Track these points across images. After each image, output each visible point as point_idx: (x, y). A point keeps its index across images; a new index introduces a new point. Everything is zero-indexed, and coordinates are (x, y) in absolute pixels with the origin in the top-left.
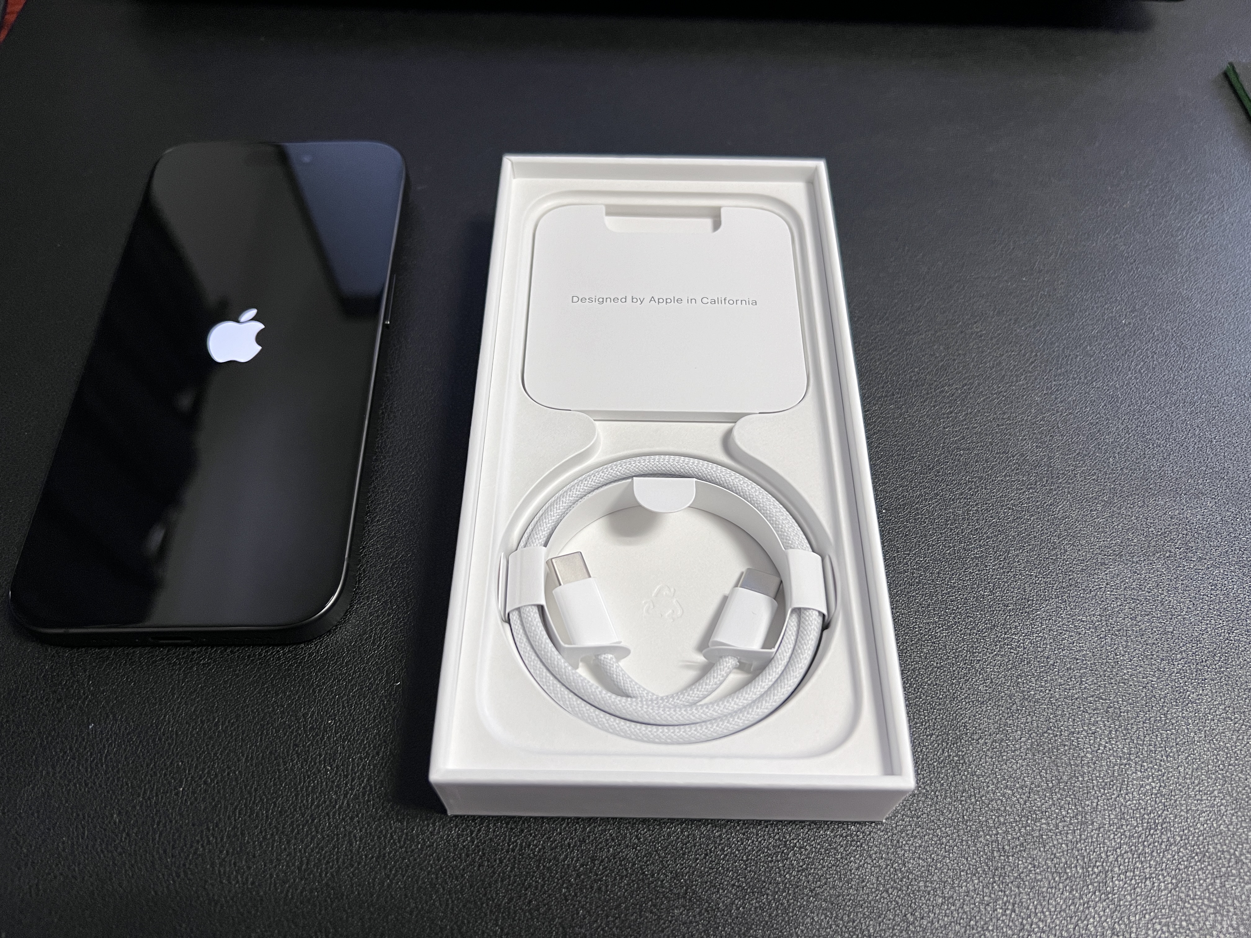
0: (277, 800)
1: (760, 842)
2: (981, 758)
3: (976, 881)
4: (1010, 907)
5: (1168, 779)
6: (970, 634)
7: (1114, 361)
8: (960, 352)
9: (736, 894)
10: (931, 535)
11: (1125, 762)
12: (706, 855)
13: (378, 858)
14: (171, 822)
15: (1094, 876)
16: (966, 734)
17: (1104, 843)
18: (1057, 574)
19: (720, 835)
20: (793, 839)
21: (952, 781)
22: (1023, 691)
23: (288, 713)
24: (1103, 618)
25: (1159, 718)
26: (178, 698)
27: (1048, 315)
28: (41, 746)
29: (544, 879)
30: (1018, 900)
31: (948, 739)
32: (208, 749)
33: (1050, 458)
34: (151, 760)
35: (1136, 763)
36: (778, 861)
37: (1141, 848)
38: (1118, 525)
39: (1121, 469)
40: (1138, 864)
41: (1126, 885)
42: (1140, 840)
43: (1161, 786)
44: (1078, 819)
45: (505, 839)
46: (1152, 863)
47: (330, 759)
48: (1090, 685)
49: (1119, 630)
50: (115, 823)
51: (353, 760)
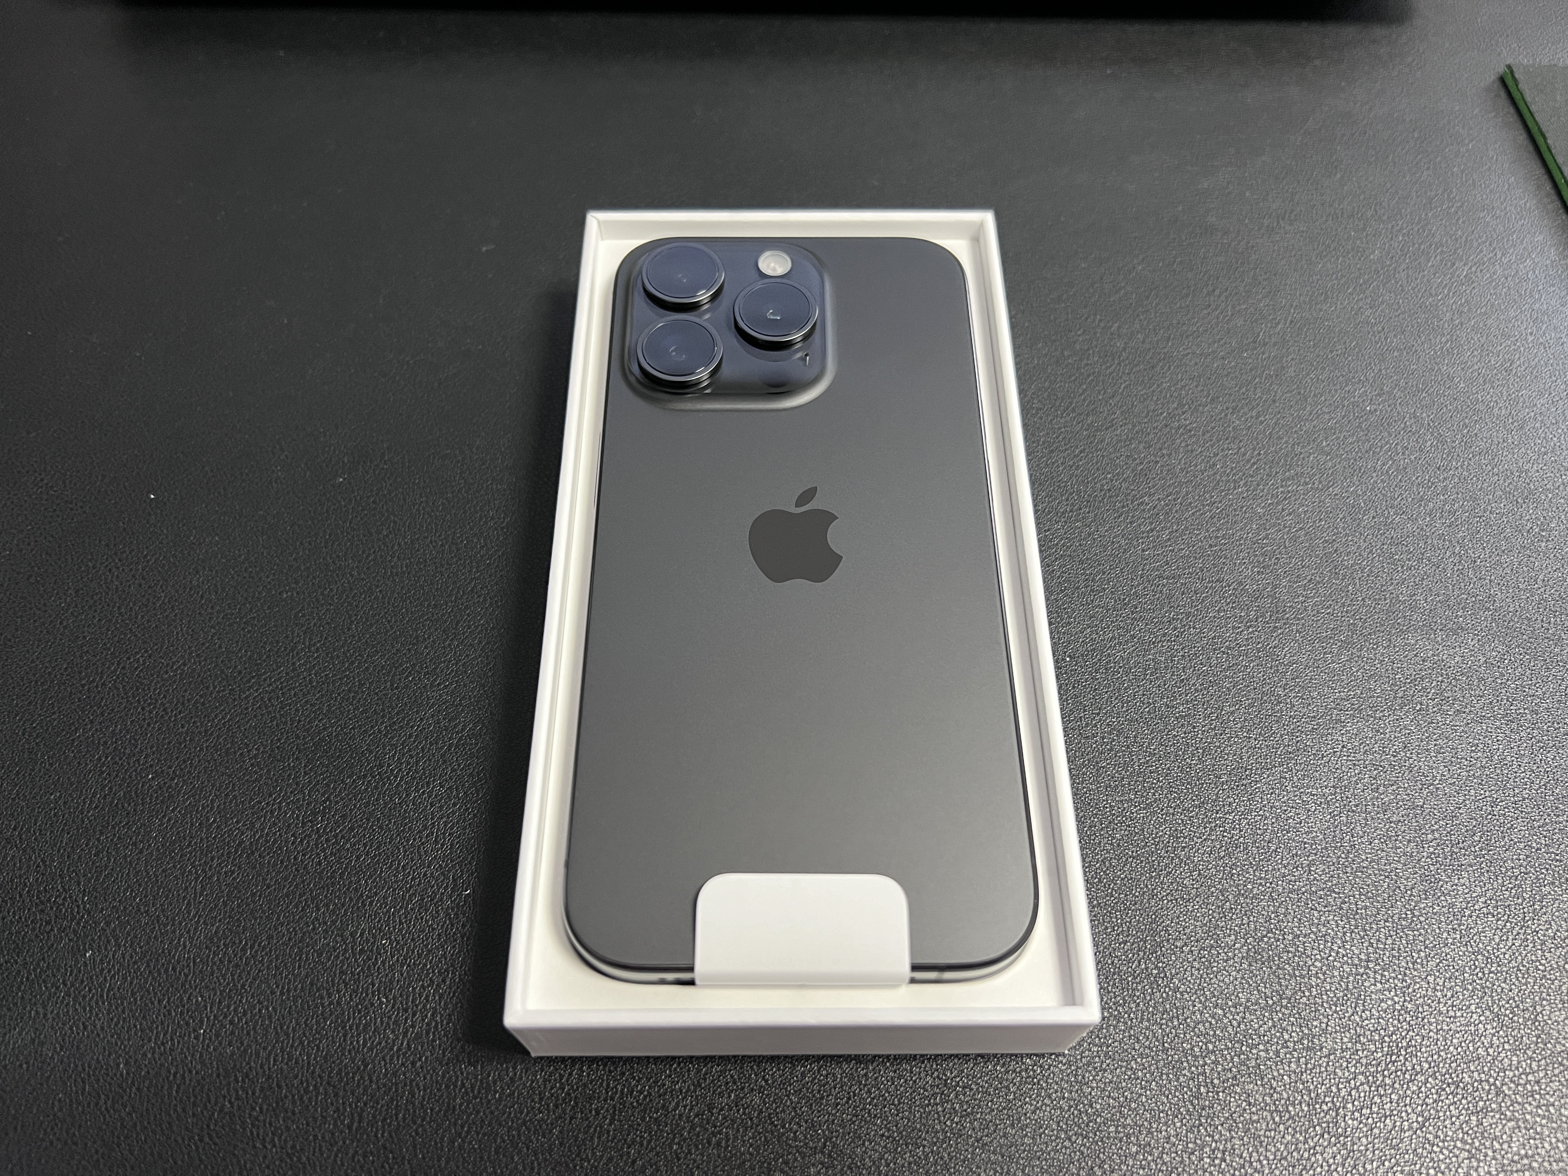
0: (320, 1042)
1: (915, 1082)
2: (1186, 970)
3: (1178, 1125)
4: (1219, 1155)
5: (1414, 991)
6: (1173, 815)
7: (1355, 460)
8: (1164, 452)
9: (885, 1147)
10: (1126, 689)
11: (1362, 971)
12: (849, 1099)
13: (446, 1111)
14: (190, 1072)
15: (1322, 1114)
16: (1168, 941)
17: (1335, 1073)
18: (1281, 736)
19: (866, 1075)
20: (955, 1077)
21: (1150, 1000)
22: (1238, 885)
23: (333, 932)
24: (1338, 790)
25: (1404, 916)
26: (194, 916)
27: (1274, 401)
28: (28, 979)
29: (650, 1133)
30: (1229, 1146)
31: (1146, 948)
32: (233, 979)
33: (1275, 587)
34: (164, 995)
35: (1375, 972)
36: (937, 1104)
37: (1380, 1079)
38: (1357, 671)
39: (1363, 599)
40: (1376, 1098)
41: (1361, 1125)
42: (1379, 1069)
43: (1405, 1001)
44: (1303, 1044)
45: (601, 1084)
46: (1393, 1096)
47: (385, 989)
48: (1320, 876)
49: (1356, 806)
50: (122, 1075)
51: (414, 989)
